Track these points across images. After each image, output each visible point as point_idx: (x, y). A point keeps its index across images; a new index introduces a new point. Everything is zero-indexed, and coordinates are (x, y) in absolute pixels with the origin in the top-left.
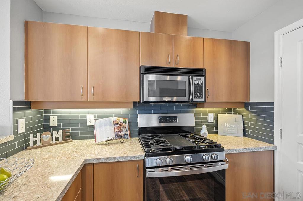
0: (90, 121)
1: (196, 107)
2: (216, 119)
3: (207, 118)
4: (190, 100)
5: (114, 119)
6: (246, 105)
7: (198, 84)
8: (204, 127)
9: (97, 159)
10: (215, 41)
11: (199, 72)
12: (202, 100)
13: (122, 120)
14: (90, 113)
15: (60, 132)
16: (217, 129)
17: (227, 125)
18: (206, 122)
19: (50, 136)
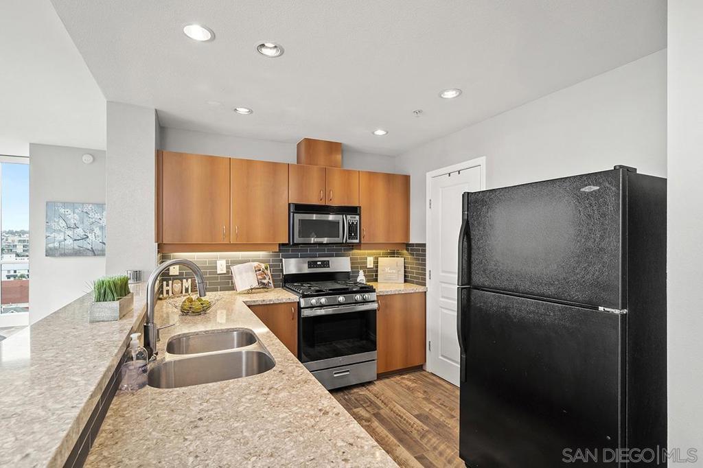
0: (221, 268)
1: (353, 249)
2: (376, 263)
3: (366, 263)
4: (344, 242)
5: (256, 264)
6: (408, 246)
7: (353, 223)
8: (361, 272)
9: (254, 301)
10: (372, 175)
11: (354, 210)
12: (357, 241)
13: (263, 266)
14: (222, 258)
15: (190, 280)
16: (377, 276)
17: (387, 270)
18: (364, 268)
19: (180, 285)
